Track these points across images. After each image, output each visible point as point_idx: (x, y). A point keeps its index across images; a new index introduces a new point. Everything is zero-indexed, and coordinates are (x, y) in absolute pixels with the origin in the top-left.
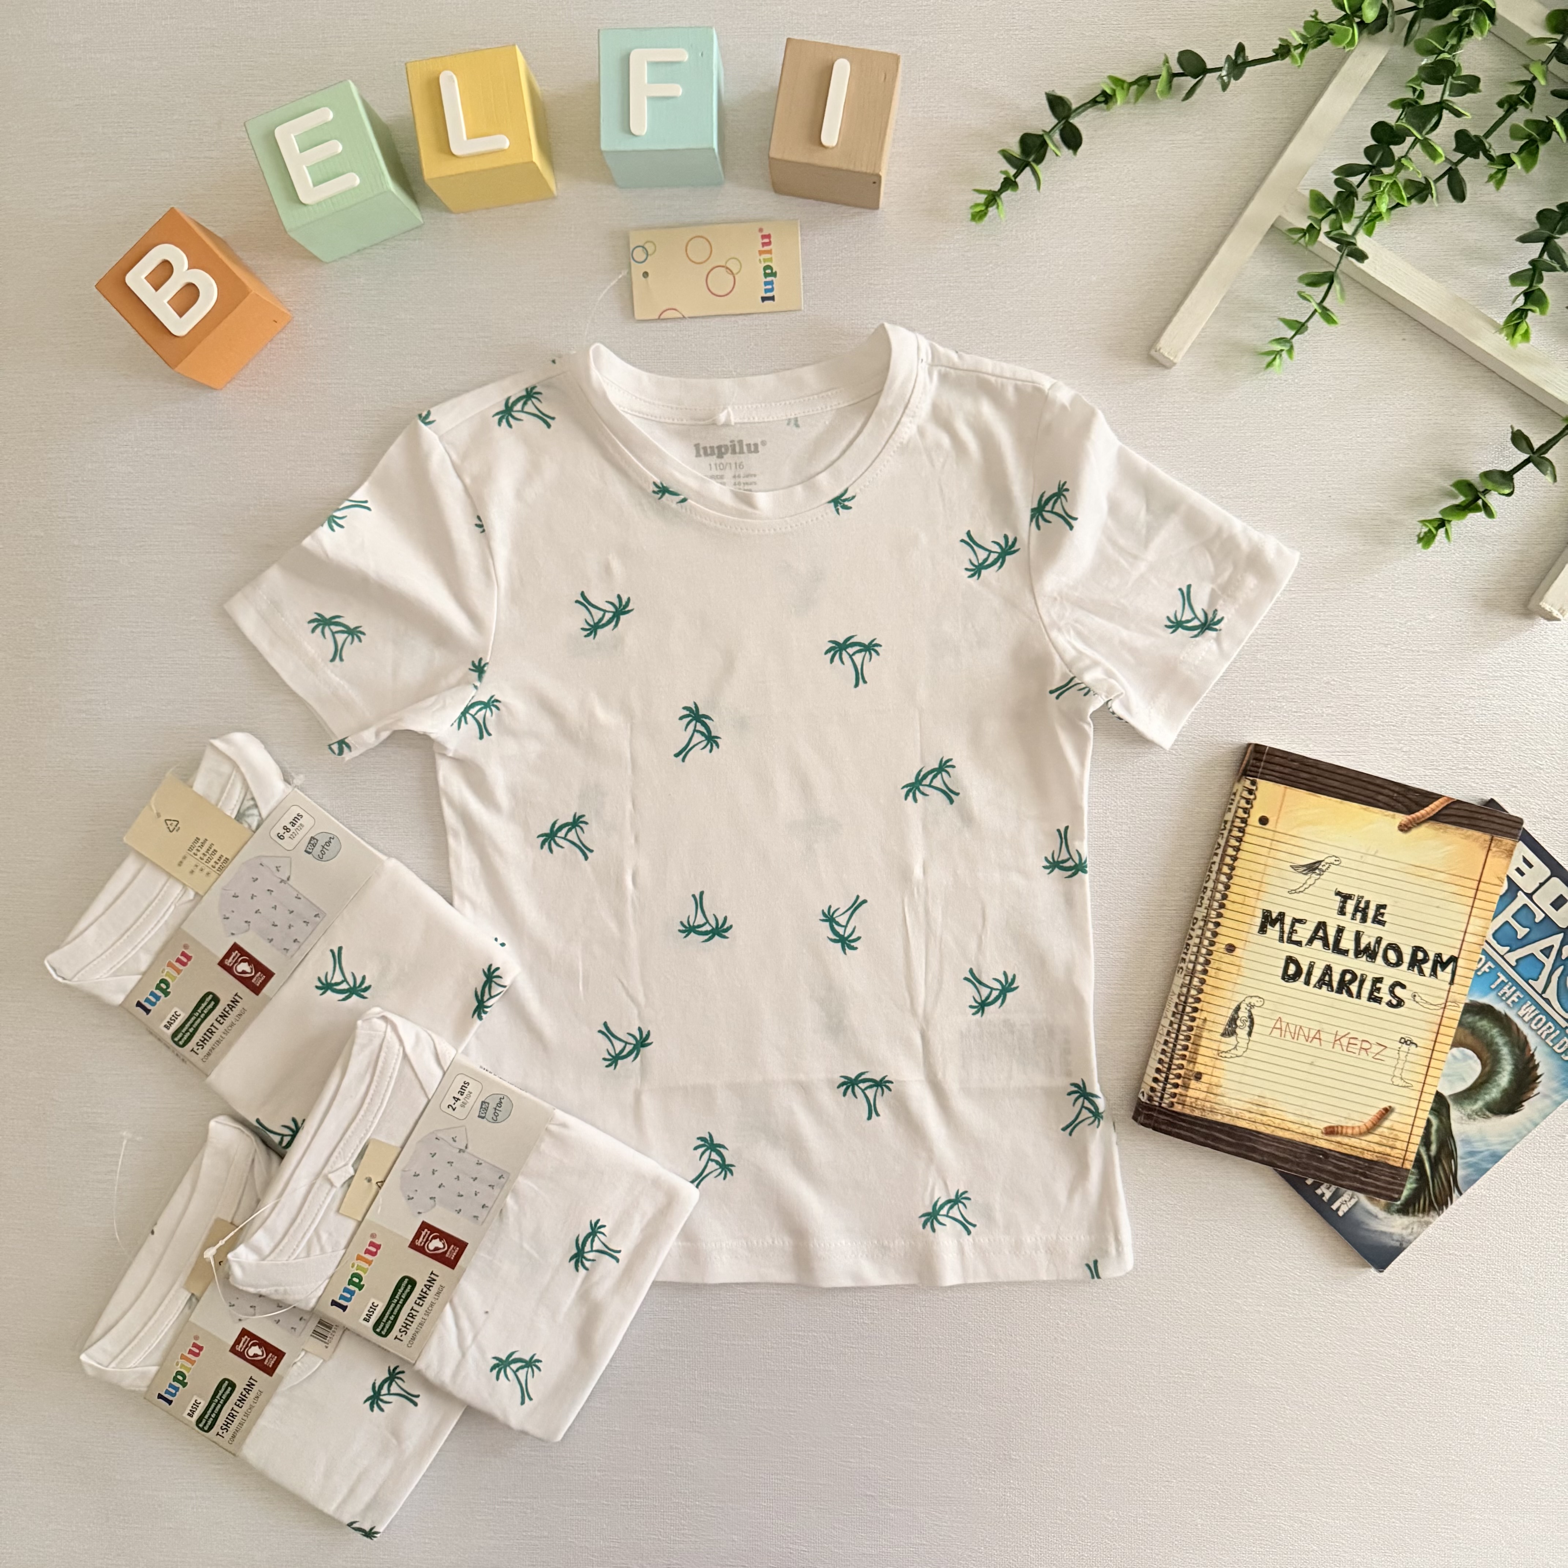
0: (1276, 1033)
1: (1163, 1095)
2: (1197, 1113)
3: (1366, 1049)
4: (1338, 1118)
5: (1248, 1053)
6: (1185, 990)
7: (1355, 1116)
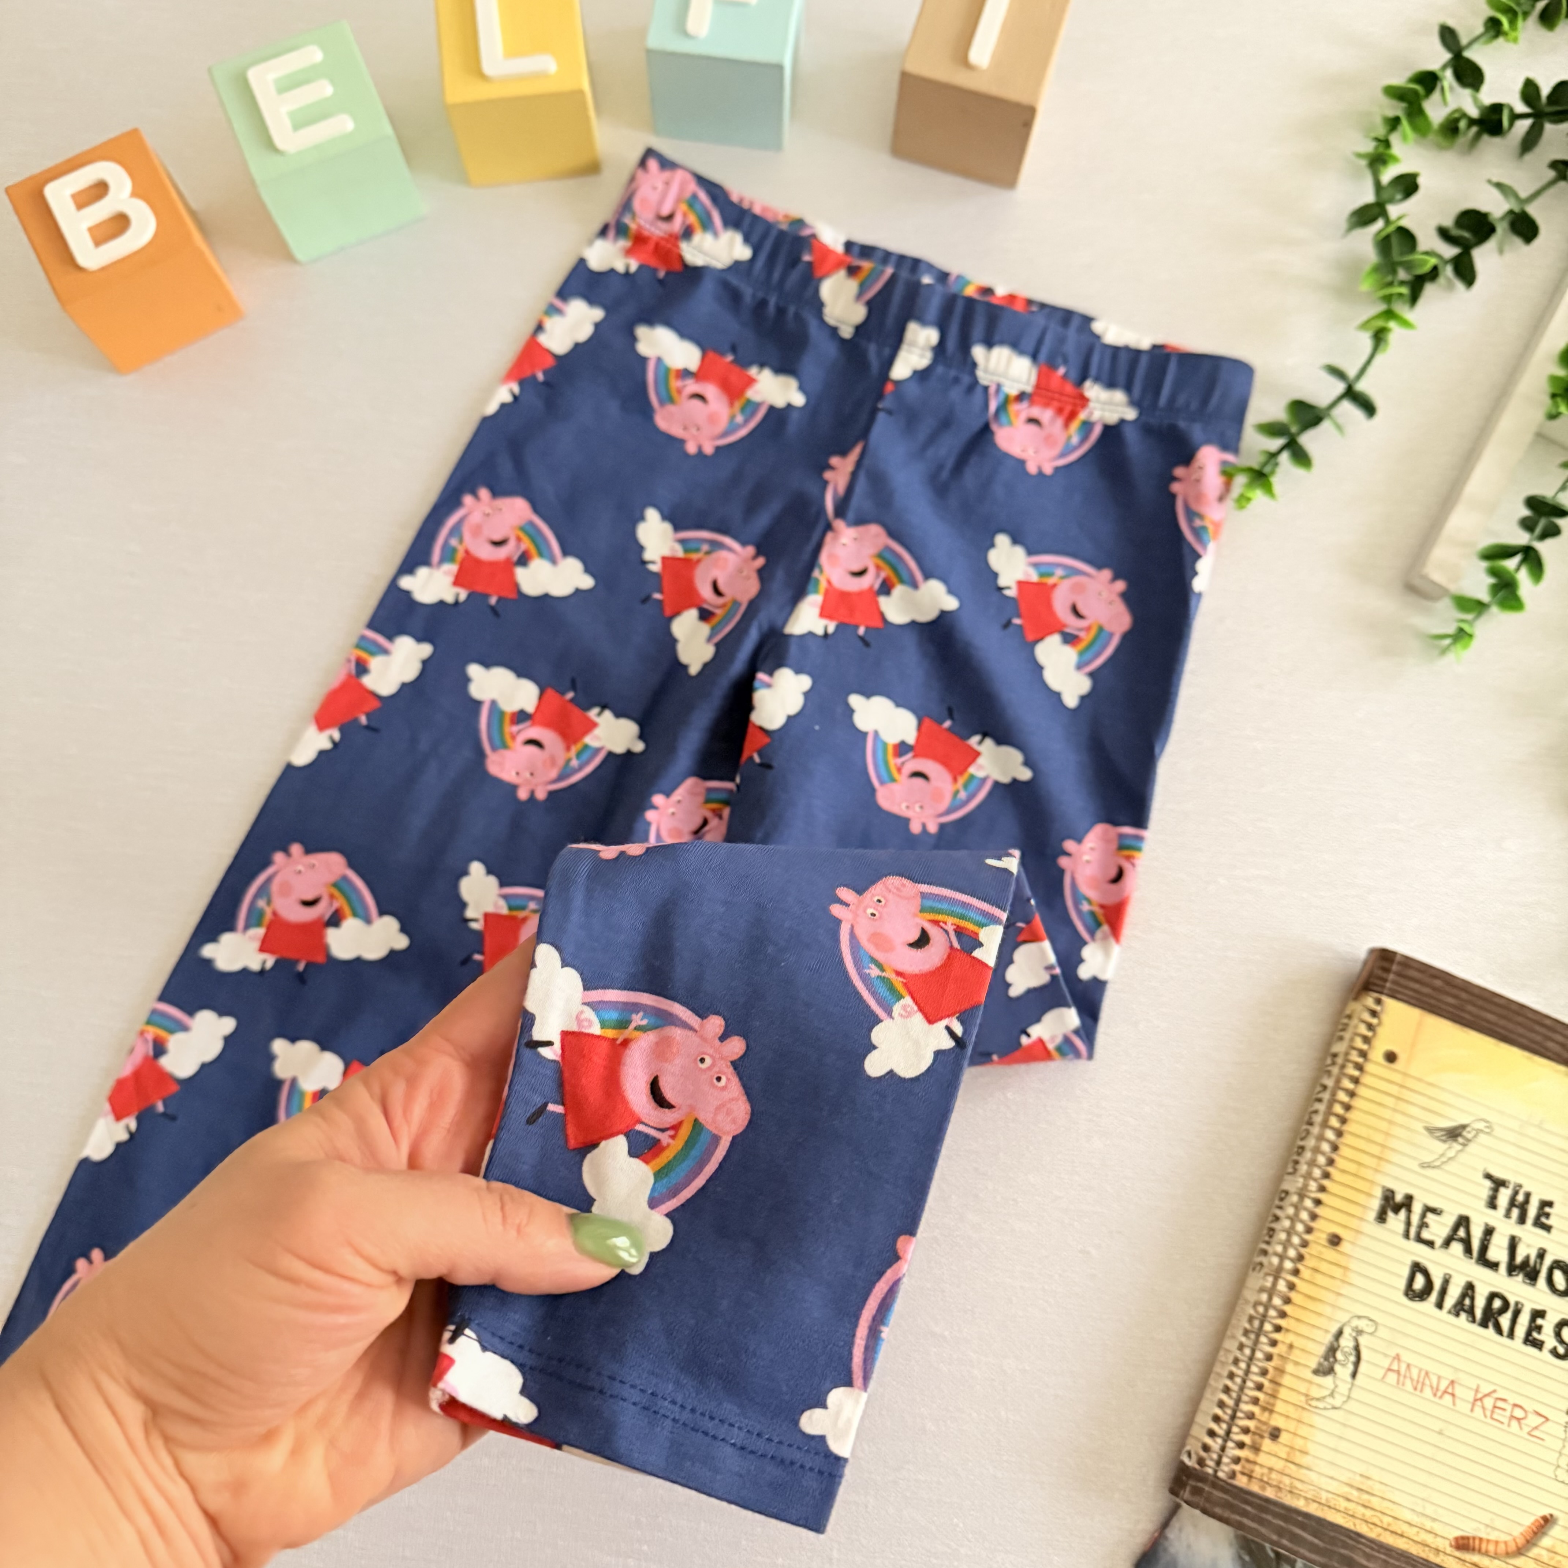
0: (1392, 1378)
1: (1220, 1457)
2: (1270, 1493)
3: (1518, 1419)
4: (1475, 1525)
5: (1351, 1406)
6: (1264, 1297)
7: (1499, 1523)
